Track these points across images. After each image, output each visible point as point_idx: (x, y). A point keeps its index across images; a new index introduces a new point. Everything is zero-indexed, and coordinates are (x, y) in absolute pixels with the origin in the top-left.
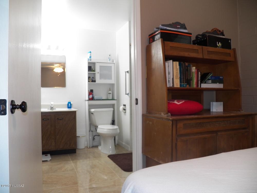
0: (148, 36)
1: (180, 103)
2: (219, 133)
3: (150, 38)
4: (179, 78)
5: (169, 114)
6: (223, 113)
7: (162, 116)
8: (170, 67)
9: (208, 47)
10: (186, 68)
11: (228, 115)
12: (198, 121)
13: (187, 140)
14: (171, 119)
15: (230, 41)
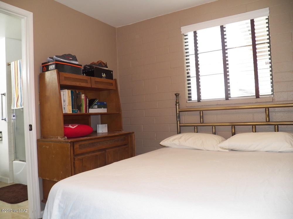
0: (41, 64)
1: (75, 127)
2: (107, 150)
3: (43, 67)
4: (71, 105)
5: (66, 137)
6: (108, 134)
7: (59, 139)
8: (65, 95)
9: (95, 78)
10: (77, 96)
11: (113, 135)
12: (90, 142)
13: (83, 159)
14: (69, 141)
15: (112, 73)
